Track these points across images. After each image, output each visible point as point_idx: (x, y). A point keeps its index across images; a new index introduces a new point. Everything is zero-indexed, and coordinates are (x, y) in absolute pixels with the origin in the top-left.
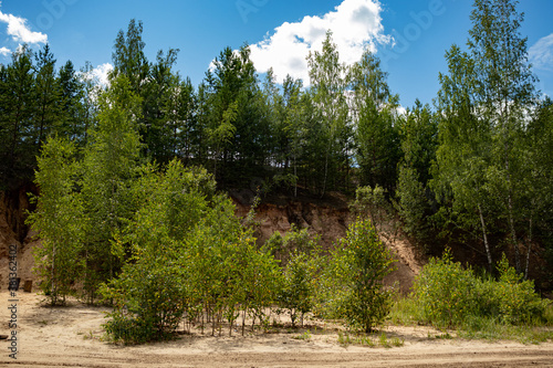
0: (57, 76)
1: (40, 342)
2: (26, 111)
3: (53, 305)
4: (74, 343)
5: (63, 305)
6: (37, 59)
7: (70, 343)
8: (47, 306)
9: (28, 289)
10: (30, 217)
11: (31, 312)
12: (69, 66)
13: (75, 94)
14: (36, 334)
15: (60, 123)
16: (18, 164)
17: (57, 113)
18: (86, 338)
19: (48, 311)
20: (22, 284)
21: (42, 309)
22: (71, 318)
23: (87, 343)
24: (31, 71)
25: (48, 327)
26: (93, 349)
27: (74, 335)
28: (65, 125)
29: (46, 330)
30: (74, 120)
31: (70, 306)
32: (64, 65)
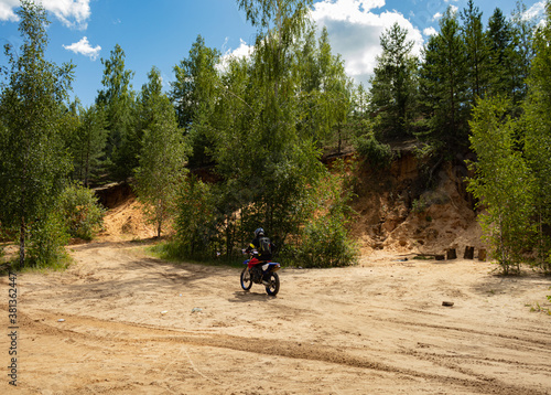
0: (485, 29)
1: (483, 312)
2: (459, 76)
3: (505, 274)
4: (519, 314)
5: (517, 275)
6: (463, 18)
7: (514, 315)
8: (499, 276)
9: (482, 258)
10: (471, 184)
11: (482, 281)
12: (498, 15)
13: (509, 43)
14: (481, 303)
15: (497, 79)
16: (461, 131)
17: (491, 70)
18: (533, 310)
19: (499, 280)
20: (476, 253)
21: (493, 278)
22: (523, 288)
23: (534, 316)
24: (459, 32)
25: (495, 296)
26: (537, 322)
27: (520, 307)
28: (502, 80)
29: (492, 300)
30: (512, 73)
31: (525, 275)
32: (492, 14)
